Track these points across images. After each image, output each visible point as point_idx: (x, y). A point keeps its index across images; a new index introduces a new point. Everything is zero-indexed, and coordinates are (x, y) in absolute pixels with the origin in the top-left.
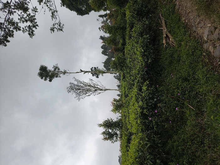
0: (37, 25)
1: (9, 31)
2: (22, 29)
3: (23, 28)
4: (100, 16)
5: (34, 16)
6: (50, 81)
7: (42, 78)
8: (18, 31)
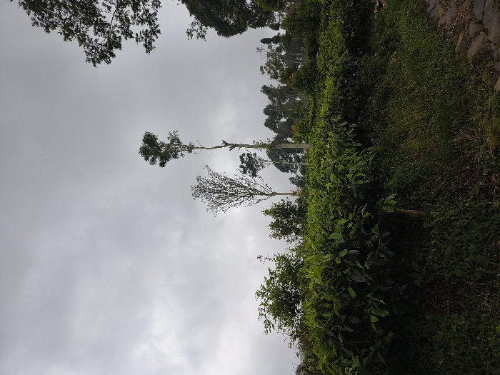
0: (159, 31)
1: (115, 37)
2: (134, 35)
3: (137, 34)
4: (265, 41)
5: (155, 14)
6: (162, 165)
7: (147, 159)
8: (129, 39)
